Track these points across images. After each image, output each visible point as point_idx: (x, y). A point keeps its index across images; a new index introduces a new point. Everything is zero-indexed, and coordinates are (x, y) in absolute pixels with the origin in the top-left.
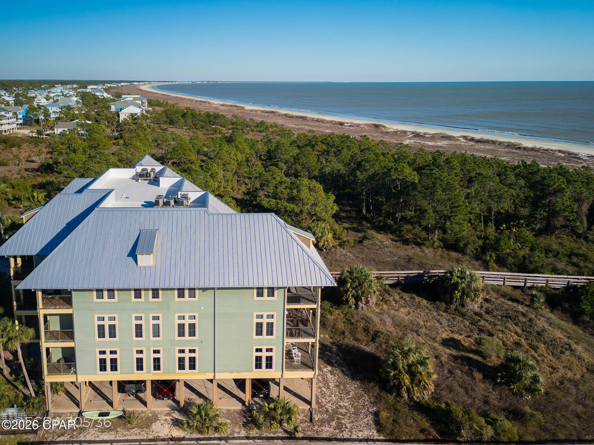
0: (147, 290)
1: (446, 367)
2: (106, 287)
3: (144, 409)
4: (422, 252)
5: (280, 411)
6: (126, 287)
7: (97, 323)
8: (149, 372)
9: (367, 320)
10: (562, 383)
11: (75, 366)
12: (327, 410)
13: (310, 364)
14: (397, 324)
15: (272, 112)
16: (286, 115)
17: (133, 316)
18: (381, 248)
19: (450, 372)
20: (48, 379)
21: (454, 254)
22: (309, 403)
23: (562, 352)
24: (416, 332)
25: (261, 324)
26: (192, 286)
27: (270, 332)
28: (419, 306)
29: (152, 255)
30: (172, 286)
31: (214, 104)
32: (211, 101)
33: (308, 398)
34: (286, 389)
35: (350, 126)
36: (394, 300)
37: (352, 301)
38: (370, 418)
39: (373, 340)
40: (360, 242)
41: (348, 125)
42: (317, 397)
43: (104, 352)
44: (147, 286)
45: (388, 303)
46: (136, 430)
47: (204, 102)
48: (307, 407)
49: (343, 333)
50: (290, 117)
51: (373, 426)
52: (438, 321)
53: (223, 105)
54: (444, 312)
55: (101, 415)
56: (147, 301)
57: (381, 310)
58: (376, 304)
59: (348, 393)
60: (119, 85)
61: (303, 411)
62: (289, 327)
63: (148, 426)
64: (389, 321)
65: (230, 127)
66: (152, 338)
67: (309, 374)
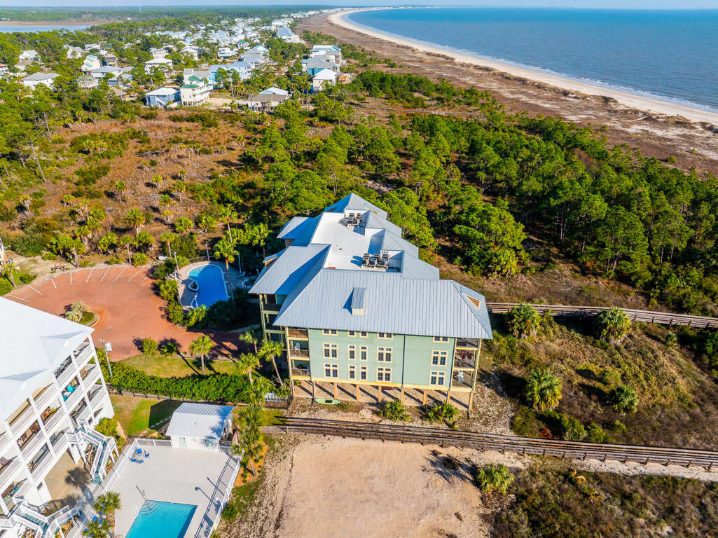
0: (358, 332)
1: (574, 390)
2: (332, 328)
3: (354, 400)
4: (596, 283)
5: (445, 411)
6: (345, 329)
7: (324, 348)
8: (358, 380)
9: (524, 348)
10: (654, 406)
11: (310, 371)
12: (479, 413)
13: (470, 383)
14: (548, 353)
15: (487, 69)
16: (502, 75)
17: (349, 346)
18: (559, 277)
19: (575, 393)
20: (293, 378)
21: (624, 287)
22: (467, 407)
23: (666, 384)
24: (562, 360)
25: (437, 357)
26: (389, 332)
27: (443, 362)
28: (572, 339)
29: (361, 310)
30: (376, 331)
31: (419, 53)
32: (415, 46)
33: (467, 403)
34: (451, 398)
35: (575, 98)
36: (554, 332)
37: (516, 333)
38: (507, 420)
39: (525, 365)
40: (542, 270)
41: (573, 96)
42: (474, 403)
43: (329, 366)
44: (358, 330)
45: (548, 334)
46: (351, 413)
47: (408, 48)
48: (466, 409)
49: (504, 357)
50: (507, 78)
51: (508, 425)
52: (583, 352)
53: (428, 54)
54: (591, 345)
55: (327, 401)
56: (358, 337)
57: (540, 339)
58: (538, 334)
59: (497, 402)
60: (307, 15)
61: (462, 411)
62: (457, 360)
63: (358, 412)
64: (542, 350)
65: (435, 95)
66: (361, 360)
67: (468, 390)
